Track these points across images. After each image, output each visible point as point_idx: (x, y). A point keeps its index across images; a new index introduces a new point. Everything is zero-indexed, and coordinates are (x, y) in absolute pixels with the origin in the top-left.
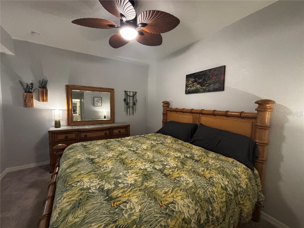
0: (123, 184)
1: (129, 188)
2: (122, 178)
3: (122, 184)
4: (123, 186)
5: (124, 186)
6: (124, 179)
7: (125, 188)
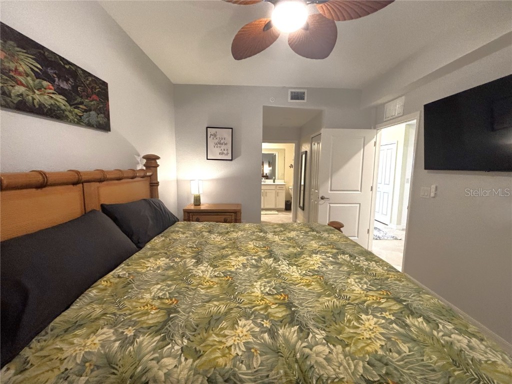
0: (263, 325)
1: (256, 310)
2: (259, 344)
3: (265, 326)
4: (265, 321)
5: (263, 321)
6: (256, 338)
7: (262, 314)
